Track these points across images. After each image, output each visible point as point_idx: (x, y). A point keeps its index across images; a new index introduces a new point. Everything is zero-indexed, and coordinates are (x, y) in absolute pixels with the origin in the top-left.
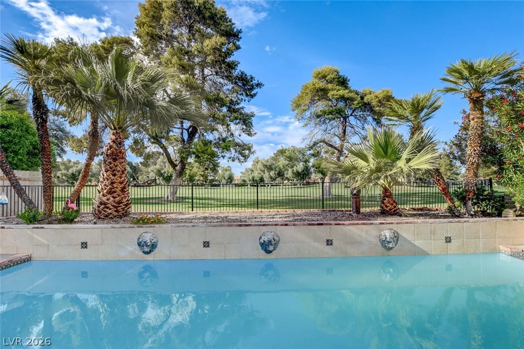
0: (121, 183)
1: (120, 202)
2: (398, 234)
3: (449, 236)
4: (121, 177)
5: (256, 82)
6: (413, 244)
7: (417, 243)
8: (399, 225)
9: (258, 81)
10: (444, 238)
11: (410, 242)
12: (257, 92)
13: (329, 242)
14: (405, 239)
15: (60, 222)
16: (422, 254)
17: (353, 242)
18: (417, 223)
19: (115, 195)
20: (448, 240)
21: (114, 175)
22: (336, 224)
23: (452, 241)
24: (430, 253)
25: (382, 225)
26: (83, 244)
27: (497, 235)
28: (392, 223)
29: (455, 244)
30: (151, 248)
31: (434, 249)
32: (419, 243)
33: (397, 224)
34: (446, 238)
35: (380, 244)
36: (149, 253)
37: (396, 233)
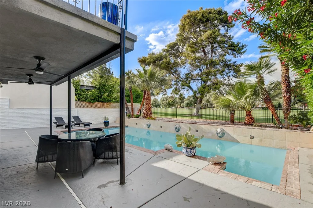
1: (148, 113)
3: (253, 135)
5: (241, 45)
7: (234, 136)
9: (242, 44)
10: (250, 136)
11: (230, 136)
12: (246, 50)
13: (196, 131)
14: (228, 134)
15: (135, 117)
17: (205, 132)
18: (235, 127)
20: (252, 137)
22: (199, 124)
23: (255, 138)
25: (218, 126)
26: (137, 123)
27: (286, 139)
28: (222, 126)
29: (256, 140)
30: (149, 126)
31: (244, 141)
32: (235, 137)
33: (225, 126)
34: (251, 136)
35: (216, 134)
36: (149, 127)
37: (224, 130)
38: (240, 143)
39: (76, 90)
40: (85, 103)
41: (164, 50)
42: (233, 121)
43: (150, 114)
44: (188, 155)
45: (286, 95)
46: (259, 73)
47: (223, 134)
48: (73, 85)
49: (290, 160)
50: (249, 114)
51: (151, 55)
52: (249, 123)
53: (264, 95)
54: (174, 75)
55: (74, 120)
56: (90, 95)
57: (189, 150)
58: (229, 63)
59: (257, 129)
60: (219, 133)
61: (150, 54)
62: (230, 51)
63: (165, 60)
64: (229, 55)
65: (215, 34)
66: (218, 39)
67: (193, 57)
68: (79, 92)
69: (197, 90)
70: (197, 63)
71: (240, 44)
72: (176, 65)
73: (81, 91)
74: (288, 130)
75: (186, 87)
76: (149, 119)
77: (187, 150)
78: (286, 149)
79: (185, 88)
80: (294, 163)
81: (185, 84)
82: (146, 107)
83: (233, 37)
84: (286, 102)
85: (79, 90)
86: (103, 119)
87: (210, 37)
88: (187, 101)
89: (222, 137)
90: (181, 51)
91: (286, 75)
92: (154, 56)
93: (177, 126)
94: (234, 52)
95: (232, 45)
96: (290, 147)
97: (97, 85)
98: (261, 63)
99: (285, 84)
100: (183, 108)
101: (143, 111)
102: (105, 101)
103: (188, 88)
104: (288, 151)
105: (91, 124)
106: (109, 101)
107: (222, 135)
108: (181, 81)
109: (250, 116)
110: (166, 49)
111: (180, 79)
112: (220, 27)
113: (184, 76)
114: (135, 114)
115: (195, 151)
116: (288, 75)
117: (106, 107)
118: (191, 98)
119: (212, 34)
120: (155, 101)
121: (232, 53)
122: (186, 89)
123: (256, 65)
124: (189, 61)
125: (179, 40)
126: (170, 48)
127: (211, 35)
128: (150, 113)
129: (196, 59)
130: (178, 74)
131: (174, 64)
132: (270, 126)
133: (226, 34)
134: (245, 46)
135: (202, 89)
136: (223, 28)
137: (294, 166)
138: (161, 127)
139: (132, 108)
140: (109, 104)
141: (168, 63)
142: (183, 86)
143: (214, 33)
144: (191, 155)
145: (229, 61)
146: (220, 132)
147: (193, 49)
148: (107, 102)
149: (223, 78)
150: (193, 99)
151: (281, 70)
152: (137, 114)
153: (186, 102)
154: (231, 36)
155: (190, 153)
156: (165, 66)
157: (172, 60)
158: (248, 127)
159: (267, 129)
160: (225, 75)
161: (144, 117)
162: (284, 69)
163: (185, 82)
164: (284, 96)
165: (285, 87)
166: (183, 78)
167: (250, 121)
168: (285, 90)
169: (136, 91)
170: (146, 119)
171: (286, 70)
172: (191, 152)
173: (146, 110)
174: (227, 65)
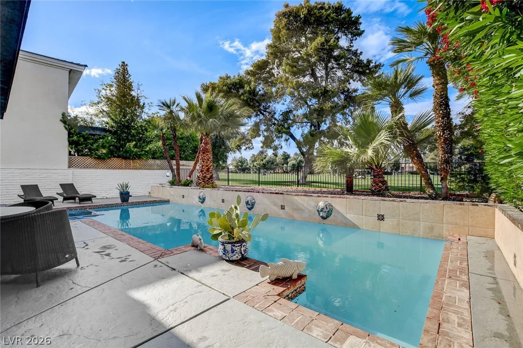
0: (207, 166)
1: (205, 177)
2: (332, 206)
3: (382, 213)
4: (207, 163)
5: (374, 64)
6: (346, 217)
7: (349, 216)
8: (333, 199)
10: (377, 216)
11: (342, 215)
13: (283, 207)
14: (338, 212)
15: (182, 185)
16: (354, 227)
17: (298, 209)
18: (350, 198)
19: (203, 172)
20: (381, 218)
21: (203, 162)
23: (385, 219)
24: (361, 227)
25: (320, 198)
26: (183, 196)
27: (444, 221)
28: (327, 197)
29: (388, 222)
30: (203, 200)
31: (365, 224)
32: (351, 217)
33: (331, 197)
34: (379, 216)
35: (317, 213)
36: (202, 203)
37: (330, 205)
38: (359, 228)
39: (71, 136)
40: (89, 160)
41: (248, 73)
42: (350, 189)
43: (209, 179)
44: (227, 258)
45: (443, 134)
46: (394, 95)
47: (328, 211)
48: (64, 125)
49: (449, 266)
50: (379, 175)
51: (224, 79)
52: (377, 191)
53: (404, 136)
54: (263, 114)
55: (62, 192)
56: (99, 145)
57: (229, 247)
58: (354, 94)
59: (390, 200)
60: (322, 211)
61: (222, 78)
62: (355, 76)
63: (247, 88)
64: (354, 81)
65: (329, 44)
66: (336, 53)
67: (294, 83)
68: (75, 138)
69: (302, 140)
70: (301, 94)
71: (372, 63)
72: (267, 97)
73: (80, 137)
74: (448, 202)
75: (284, 136)
76: (203, 187)
77: (225, 248)
78: (444, 239)
79: (282, 137)
80: (458, 273)
81: (282, 129)
82: (203, 166)
83: (361, 53)
84: (442, 147)
85: (76, 135)
86: (117, 188)
87: (322, 49)
88: (294, 162)
89: (327, 217)
90: (277, 75)
91: (441, 95)
92: (229, 81)
93: (249, 199)
94: (363, 78)
95: (359, 63)
96: (451, 236)
97: (112, 127)
98: (396, 74)
99: (441, 112)
100: (287, 173)
101: (196, 174)
102: (130, 155)
103: (288, 137)
104: (448, 244)
105: (95, 197)
106: (138, 157)
107: (327, 214)
108: (274, 124)
109: (379, 178)
110: (251, 71)
111: (274, 120)
112: (339, 35)
113: (280, 117)
114: (183, 180)
115: (243, 249)
116: (447, 94)
117: (132, 167)
118: (300, 157)
119: (324, 43)
120: (241, 162)
121: (359, 78)
122: (283, 139)
123: (389, 80)
124: (288, 90)
125: (272, 54)
126: (258, 69)
127: (322, 44)
128: (208, 176)
129: (299, 86)
130: (270, 113)
131: (263, 95)
132: (416, 196)
133: (350, 48)
134: (380, 66)
135: (309, 137)
136: (344, 37)
137: (458, 282)
138: (223, 201)
139: (178, 169)
140: (138, 163)
141: (253, 93)
142: (279, 132)
143: (327, 41)
144: (234, 258)
145: (355, 91)
146: (322, 209)
147: (295, 69)
148: (135, 159)
149: (346, 119)
150: (302, 158)
151: (433, 86)
152: (187, 179)
153: (290, 164)
154: (359, 52)
155: (231, 254)
156: (247, 99)
157: (261, 88)
158: (375, 198)
159: (408, 200)
160: (349, 115)
161: (198, 184)
162: (437, 82)
163: (283, 126)
164: (440, 134)
165: (440, 119)
166: (280, 120)
167: (380, 187)
168: (440, 124)
169: (193, 140)
170: (198, 188)
171: (441, 83)
172: (233, 252)
173: (202, 171)
174: (350, 97)
